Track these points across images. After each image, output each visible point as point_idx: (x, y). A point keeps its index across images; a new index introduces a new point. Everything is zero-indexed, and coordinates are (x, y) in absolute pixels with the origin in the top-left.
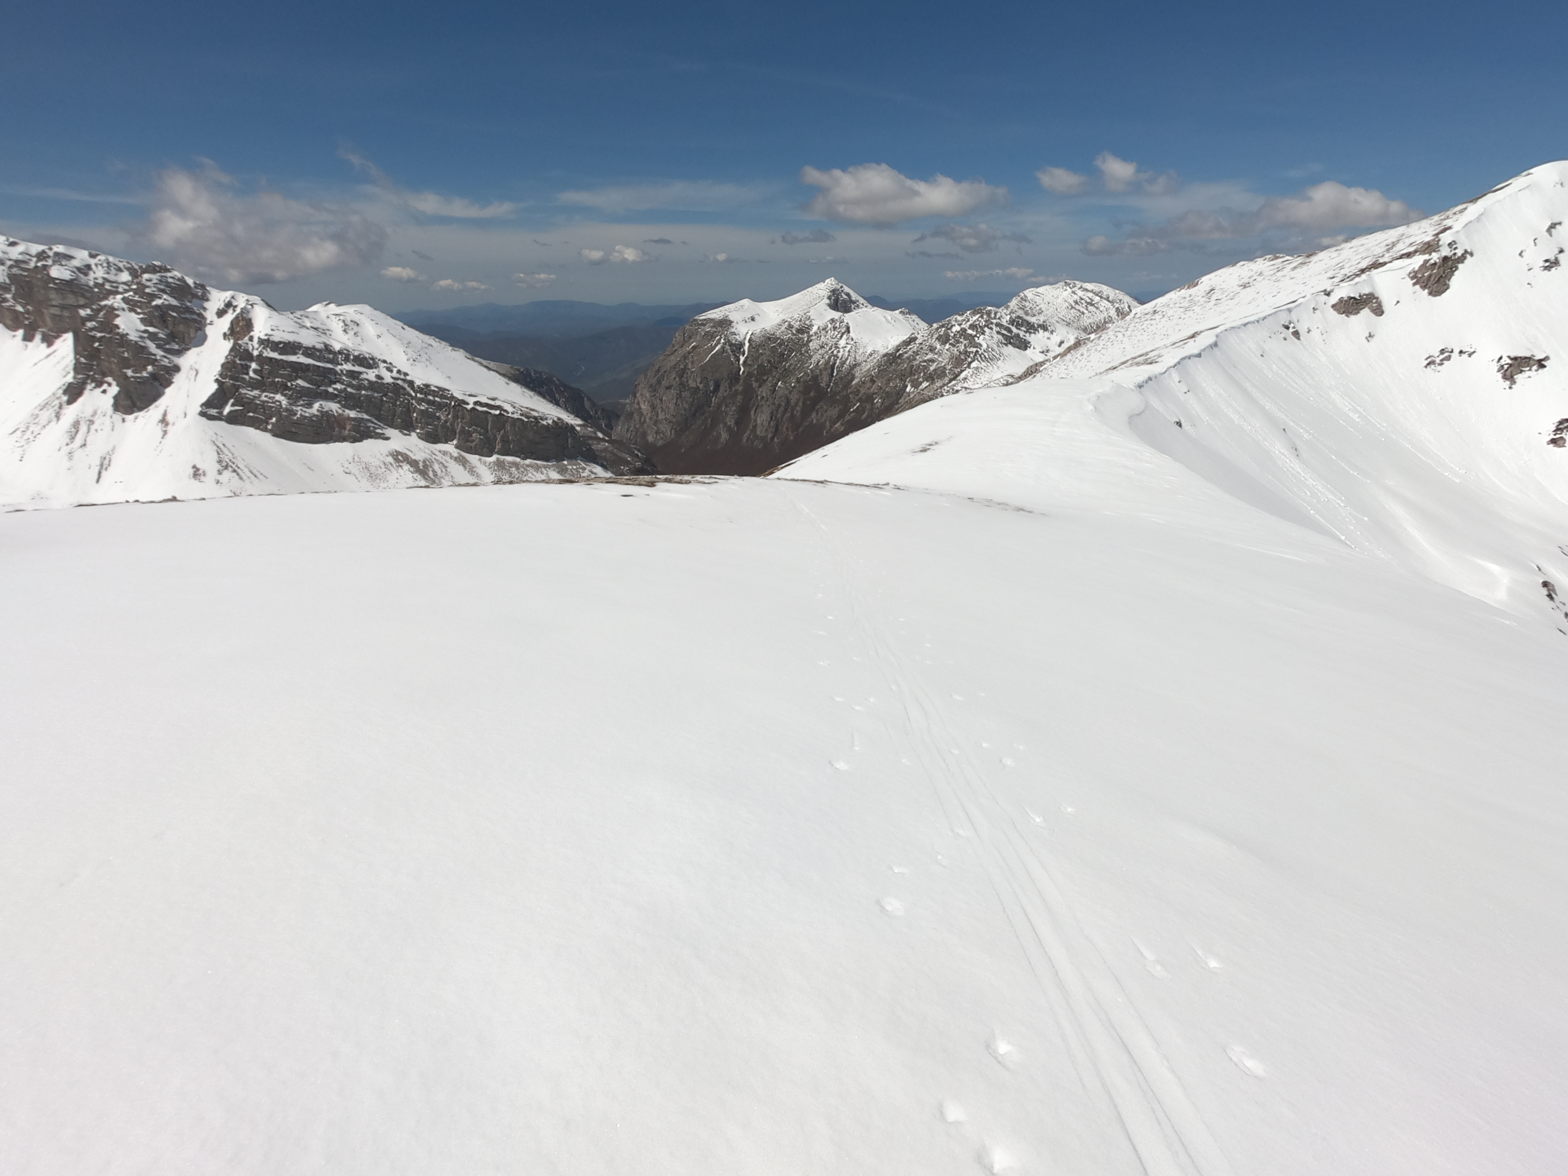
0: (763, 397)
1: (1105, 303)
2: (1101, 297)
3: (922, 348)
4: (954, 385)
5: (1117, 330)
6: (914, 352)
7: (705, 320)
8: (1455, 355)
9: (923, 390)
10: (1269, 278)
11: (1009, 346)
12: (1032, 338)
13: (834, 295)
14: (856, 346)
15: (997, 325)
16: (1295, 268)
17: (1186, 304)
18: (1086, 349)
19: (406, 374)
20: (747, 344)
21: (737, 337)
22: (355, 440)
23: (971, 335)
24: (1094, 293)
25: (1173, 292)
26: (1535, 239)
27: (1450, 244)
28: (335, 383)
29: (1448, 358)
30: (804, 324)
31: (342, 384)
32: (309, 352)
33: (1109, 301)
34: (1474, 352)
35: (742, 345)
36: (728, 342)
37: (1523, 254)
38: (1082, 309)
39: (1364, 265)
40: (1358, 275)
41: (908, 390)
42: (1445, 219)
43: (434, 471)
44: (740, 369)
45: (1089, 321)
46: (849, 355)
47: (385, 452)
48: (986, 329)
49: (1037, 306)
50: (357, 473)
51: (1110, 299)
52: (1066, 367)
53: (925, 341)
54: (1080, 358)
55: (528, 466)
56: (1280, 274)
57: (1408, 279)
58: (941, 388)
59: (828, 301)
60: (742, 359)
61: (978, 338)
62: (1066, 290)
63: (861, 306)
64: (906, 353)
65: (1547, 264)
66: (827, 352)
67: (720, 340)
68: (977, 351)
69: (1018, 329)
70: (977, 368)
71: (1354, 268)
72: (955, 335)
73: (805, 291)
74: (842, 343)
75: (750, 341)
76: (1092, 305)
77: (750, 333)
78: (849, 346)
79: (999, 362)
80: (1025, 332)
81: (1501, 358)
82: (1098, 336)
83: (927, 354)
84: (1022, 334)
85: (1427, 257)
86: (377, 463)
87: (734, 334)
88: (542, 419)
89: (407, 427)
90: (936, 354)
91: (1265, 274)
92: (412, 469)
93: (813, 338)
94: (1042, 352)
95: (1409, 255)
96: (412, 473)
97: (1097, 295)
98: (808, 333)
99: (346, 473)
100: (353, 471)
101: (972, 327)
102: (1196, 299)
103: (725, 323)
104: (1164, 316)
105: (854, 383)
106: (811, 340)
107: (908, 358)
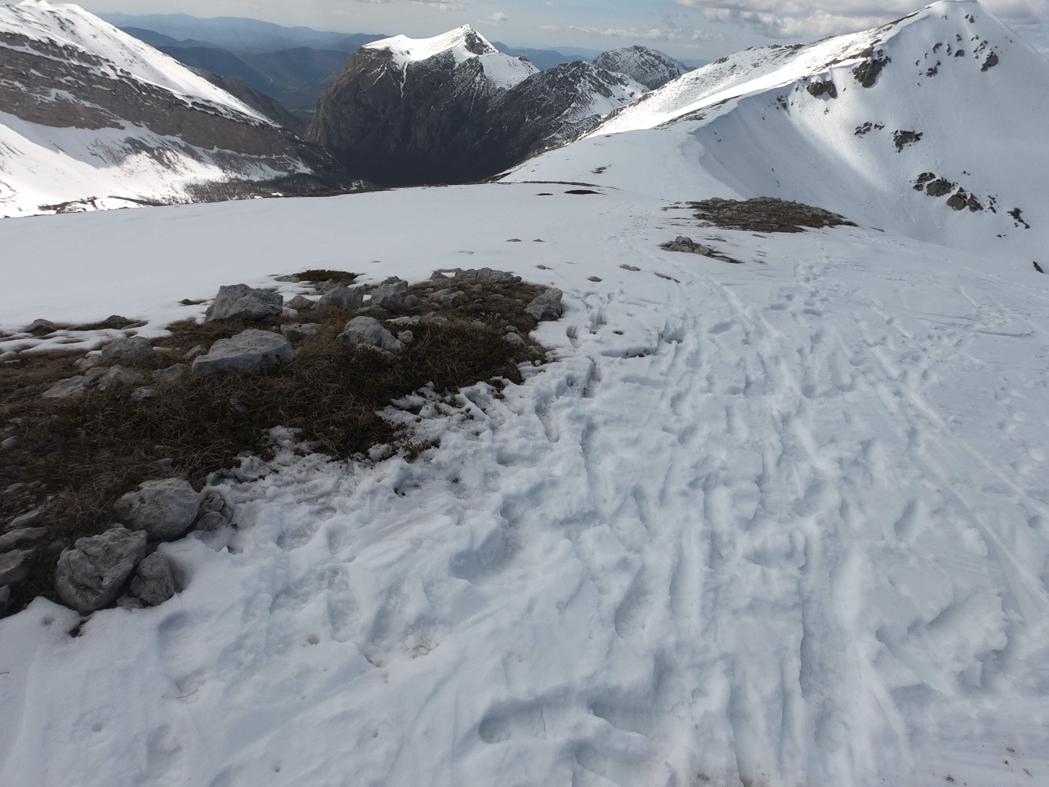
0: (420, 117)
1: (662, 66)
2: (659, 61)
3: (536, 89)
4: (559, 119)
5: (672, 89)
6: (530, 91)
7: (370, 49)
8: (872, 127)
9: (537, 121)
10: (771, 61)
11: (597, 93)
12: (612, 88)
13: (470, 38)
14: (488, 83)
15: (590, 76)
16: (787, 56)
17: (718, 75)
18: (651, 102)
19: (128, 73)
20: (405, 73)
21: (397, 66)
22: (94, 127)
23: (571, 82)
24: (655, 57)
25: (709, 65)
26: (926, 54)
27: (878, 52)
28: (66, 76)
29: (868, 130)
30: (449, 60)
31: (74, 77)
32: (37, 45)
33: (664, 65)
34: (883, 126)
35: (401, 73)
36: (390, 69)
37: (919, 63)
39: (828, 61)
40: (824, 68)
41: (527, 120)
42: (878, 34)
43: (167, 158)
44: (401, 94)
46: (483, 90)
47: (123, 140)
48: (581, 79)
49: (616, 63)
50: (102, 155)
51: (666, 63)
53: (538, 83)
54: (647, 107)
55: (244, 158)
56: (777, 59)
57: (852, 74)
58: (550, 120)
59: (465, 44)
60: (402, 85)
61: (576, 85)
62: (636, 53)
63: (490, 50)
64: (525, 91)
65: (930, 72)
66: (466, 85)
67: (384, 67)
68: (575, 95)
69: (603, 80)
70: (574, 108)
71: (822, 62)
72: (560, 81)
73: (448, 33)
74: (478, 79)
75: (407, 70)
76: (654, 67)
77: (407, 64)
78: (483, 82)
79: (590, 105)
80: (608, 83)
81: (897, 132)
82: (659, 92)
83: (540, 94)
84: (606, 84)
85: (864, 59)
86: (118, 148)
87: (394, 63)
89: (136, 119)
90: (546, 94)
91: (769, 58)
92: (148, 155)
93: (456, 73)
94: (619, 100)
95: (854, 57)
96: (150, 158)
97: (657, 59)
98: (452, 68)
99: (93, 155)
100: (98, 153)
101: (572, 75)
102: (724, 72)
103: (387, 53)
104: (702, 81)
105: (488, 111)
106: (455, 75)
107: (526, 96)
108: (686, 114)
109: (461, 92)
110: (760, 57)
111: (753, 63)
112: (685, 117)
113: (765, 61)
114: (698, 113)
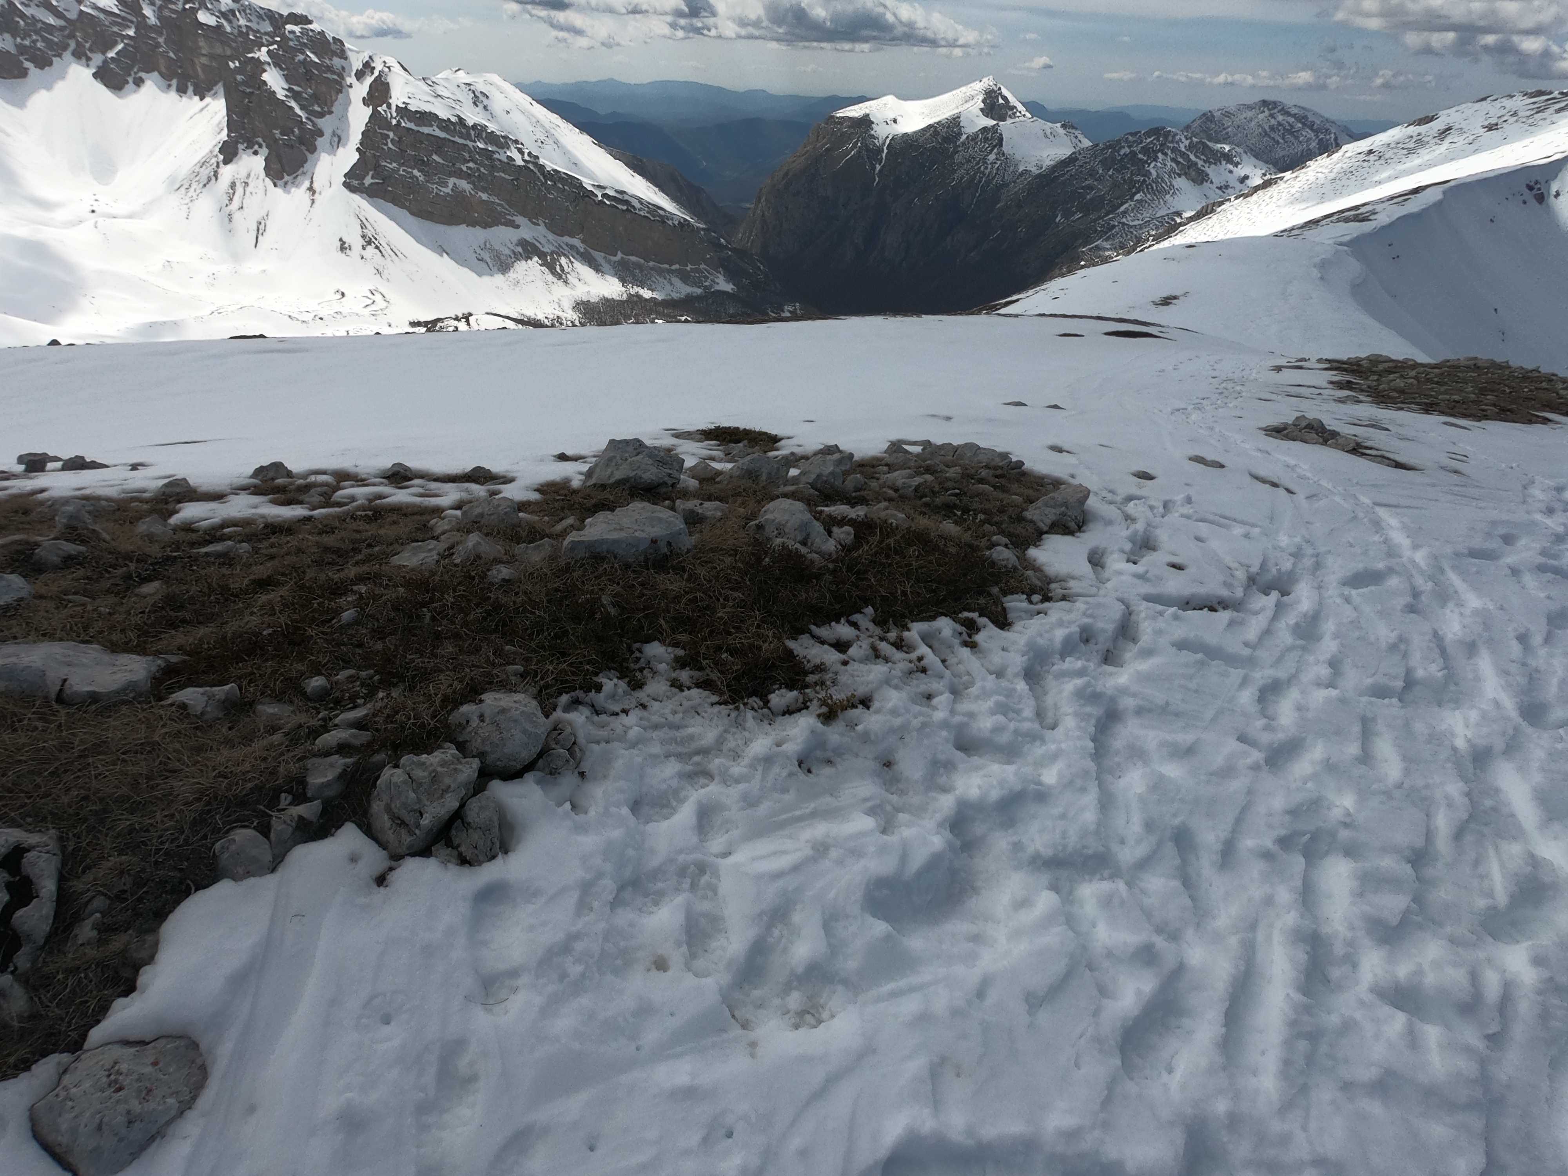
0: (896, 215)
1: (1308, 133)
2: (1304, 124)
3: (1081, 172)
4: (1111, 219)
5: (1320, 170)
6: (1071, 175)
7: (843, 117)
9: (1074, 222)
11: (1183, 177)
12: (1211, 171)
13: (989, 98)
14: (1006, 163)
15: (1174, 150)
18: (1277, 191)
19: (537, 157)
20: (885, 151)
21: (876, 141)
22: (486, 225)
23: (1141, 160)
24: (1295, 118)
25: (1399, 127)
28: (469, 161)
30: (953, 131)
31: (476, 164)
32: (445, 125)
33: (1312, 129)
35: (879, 151)
36: (865, 146)
41: (1057, 220)
43: (561, 266)
44: (875, 179)
45: (1282, 153)
46: (997, 173)
47: (515, 241)
48: (1160, 155)
49: (1224, 129)
50: (488, 260)
51: (1315, 127)
52: (1249, 210)
53: (1086, 163)
54: (1268, 201)
55: (652, 269)
58: (1095, 221)
59: (982, 105)
60: (878, 167)
61: (1149, 165)
62: (1263, 113)
63: (1018, 114)
64: (1062, 175)
66: (973, 167)
67: (856, 143)
68: (1144, 181)
69: (1196, 156)
70: (1140, 201)
72: (1122, 159)
73: (958, 91)
74: (992, 157)
75: (889, 146)
76: (1292, 134)
77: (890, 137)
78: (999, 162)
79: (1168, 197)
80: (1205, 162)
82: (1294, 175)
83: (1086, 179)
84: (1200, 164)
86: (507, 252)
87: (873, 137)
88: (667, 219)
89: (533, 217)
90: (1096, 180)
92: (540, 262)
93: (960, 149)
94: (1220, 188)
96: (541, 265)
97: (1300, 121)
98: (955, 142)
99: (479, 260)
100: (485, 258)
101: (1145, 151)
103: (865, 122)
104: (1380, 157)
105: (999, 205)
106: (957, 152)
107: (1064, 182)
108: (1338, 212)
109: (963, 177)
110: (1504, 112)
111: (1486, 123)
112: (1336, 217)
113: (1512, 120)
114: (1362, 210)
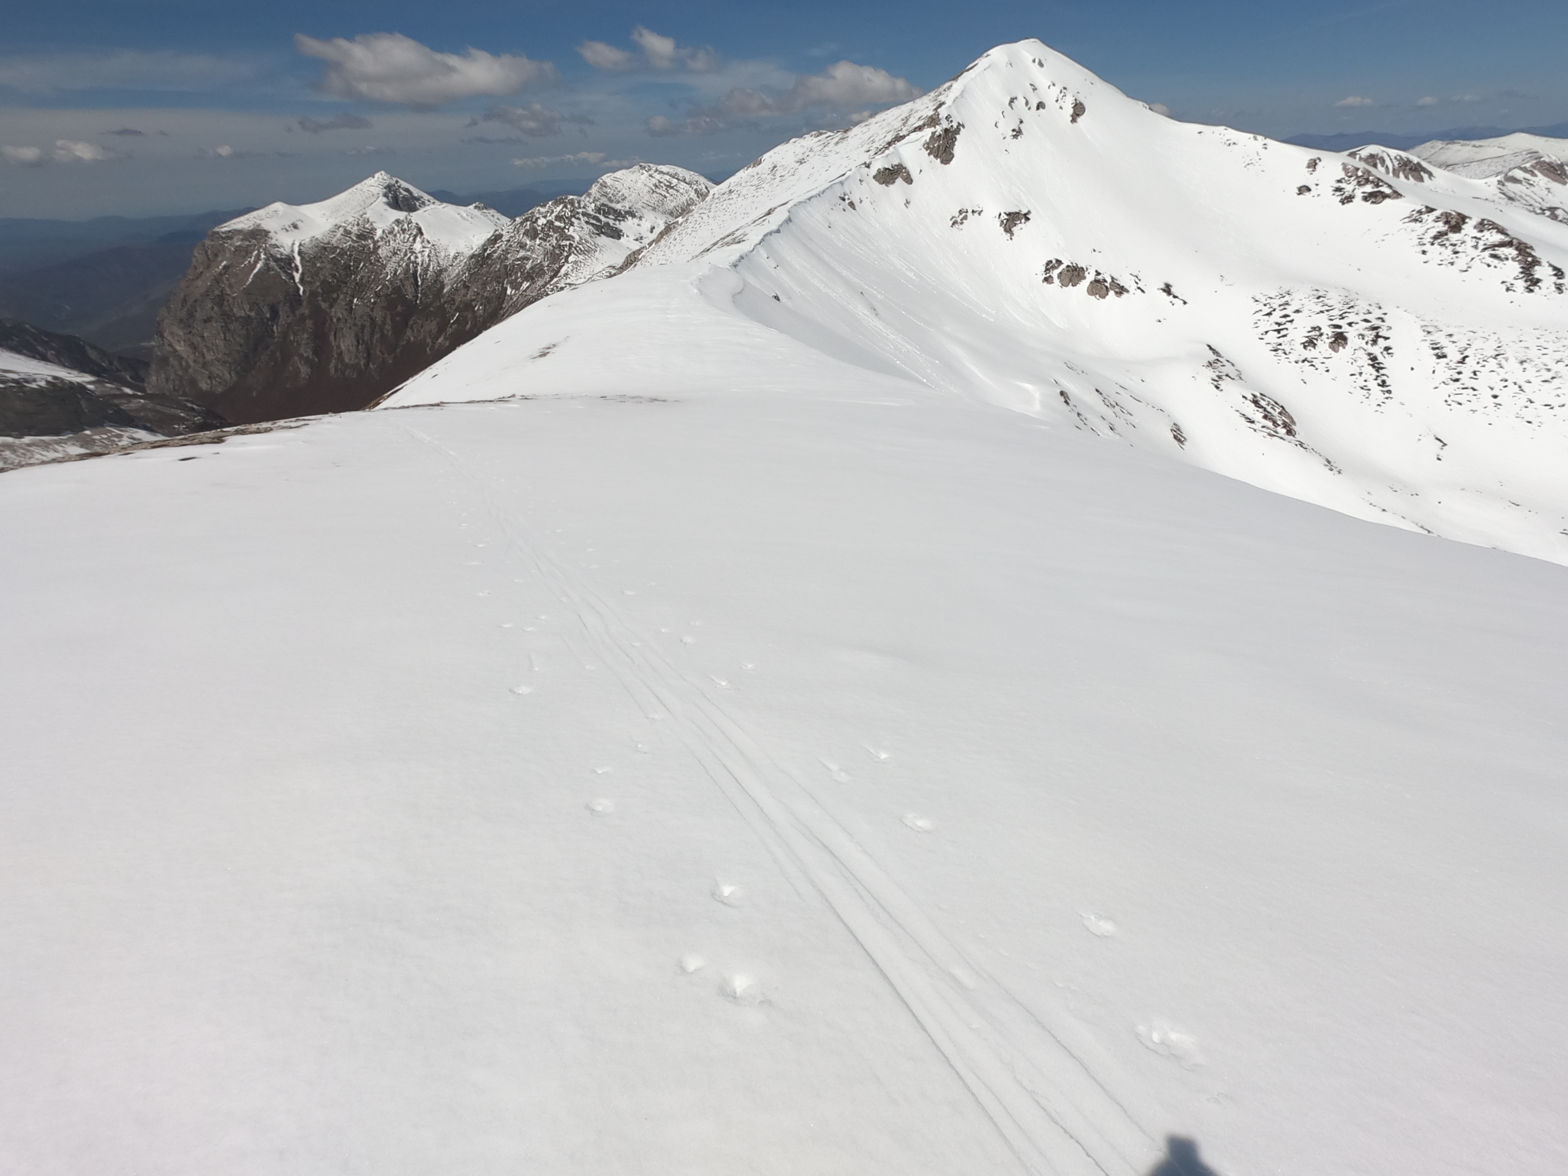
0: (339, 319)
1: (682, 185)
2: (678, 179)
3: (511, 246)
4: (557, 282)
6: (503, 251)
7: (230, 232)
8: (970, 214)
9: (525, 291)
10: (819, 153)
11: (602, 235)
12: (622, 226)
13: (390, 191)
14: (435, 250)
15: (584, 214)
16: (837, 143)
17: (756, 182)
18: (677, 234)
20: (298, 259)
21: (282, 250)
23: (559, 227)
24: (670, 175)
25: (742, 171)
26: (1003, 112)
27: (947, 118)
29: (965, 218)
30: (364, 227)
33: (686, 183)
34: (982, 211)
35: (290, 259)
36: (270, 257)
37: (998, 125)
38: (664, 193)
39: (889, 138)
40: (887, 148)
41: (508, 293)
42: (939, 96)
44: (299, 289)
45: (673, 204)
46: (430, 260)
48: (573, 220)
49: (619, 192)
52: (662, 253)
53: (512, 237)
56: (826, 149)
57: (924, 150)
58: (544, 286)
59: (385, 200)
60: (297, 276)
61: (568, 229)
62: (643, 174)
63: (427, 203)
64: (495, 252)
65: (1015, 133)
66: (402, 259)
67: (259, 255)
68: (570, 244)
69: (606, 217)
70: (576, 262)
71: (882, 141)
72: (542, 228)
73: (353, 189)
74: (418, 246)
75: (300, 253)
76: (672, 188)
77: (297, 244)
78: (427, 250)
79: (597, 254)
80: (614, 220)
81: (1000, 215)
83: (518, 251)
84: (611, 222)
85: (933, 129)
87: (276, 246)
88: (27, 381)
90: (529, 251)
91: (815, 149)
93: (380, 243)
94: (637, 240)
95: (920, 128)
98: (372, 238)
101: (559, 218)
102: (763, 176)
103: (259, 233)
104: (739, 195)
105: (445, 291)
106: (379, 247)
107: (499, 258)
110: (805, 150)
111: (797, 159)
113: (811, 154)
